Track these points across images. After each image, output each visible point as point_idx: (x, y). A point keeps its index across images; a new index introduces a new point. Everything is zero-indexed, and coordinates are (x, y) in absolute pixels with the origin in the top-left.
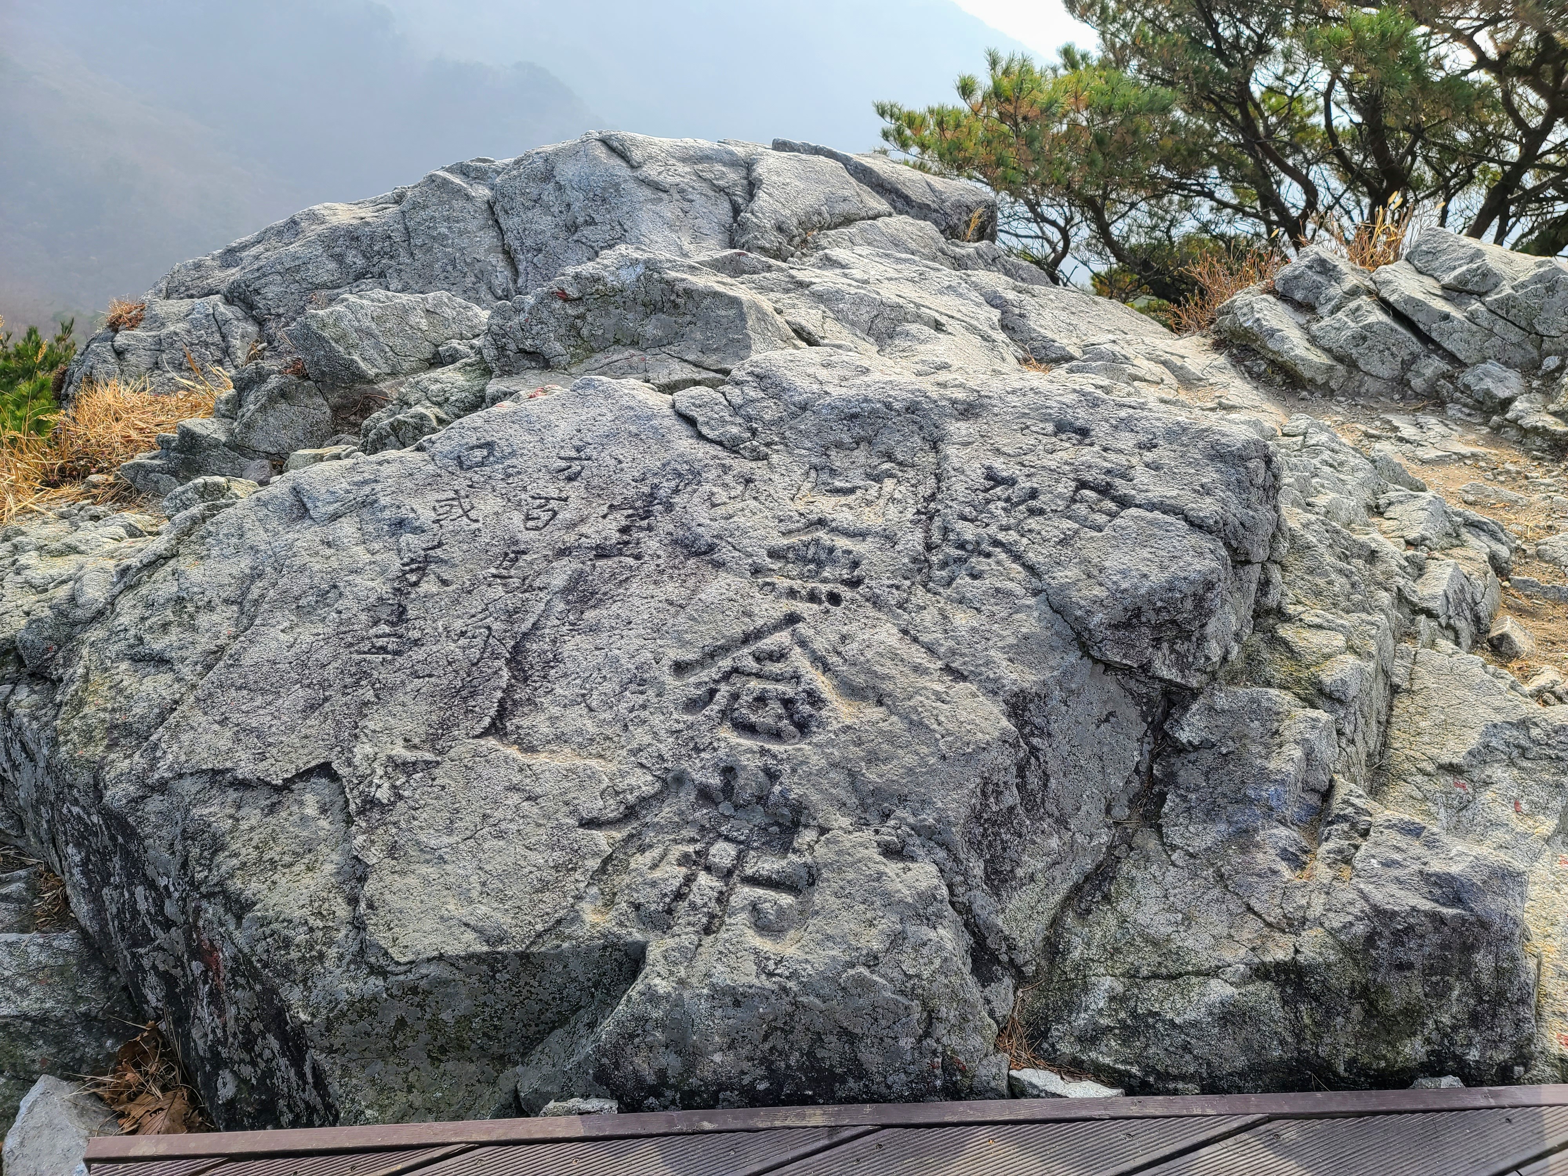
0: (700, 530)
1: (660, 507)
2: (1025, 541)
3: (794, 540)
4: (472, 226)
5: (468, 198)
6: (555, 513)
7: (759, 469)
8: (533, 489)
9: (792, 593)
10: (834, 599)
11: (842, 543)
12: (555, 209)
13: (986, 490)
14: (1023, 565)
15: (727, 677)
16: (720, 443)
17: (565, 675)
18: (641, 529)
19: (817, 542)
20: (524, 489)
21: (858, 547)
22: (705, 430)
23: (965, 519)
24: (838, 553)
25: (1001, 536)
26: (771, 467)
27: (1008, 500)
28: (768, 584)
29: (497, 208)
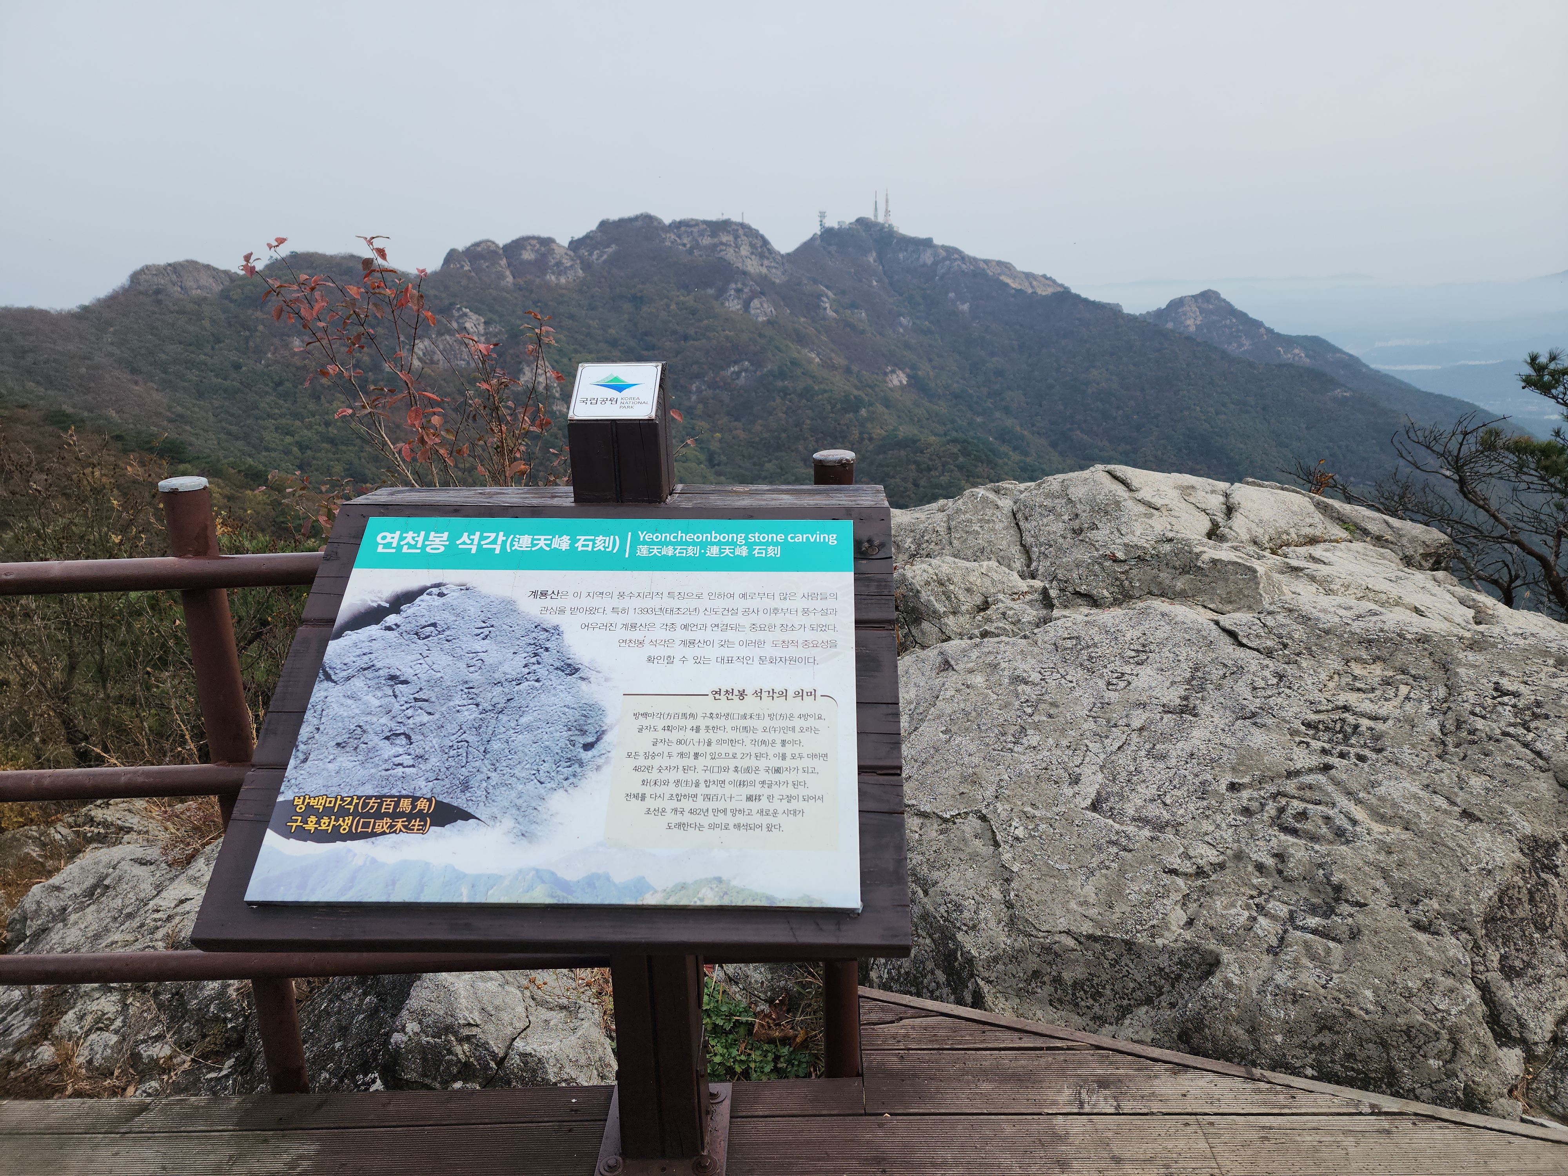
0: (1245, 702)
1: (1212, 686)
2: (1532, 735)
3: (1321, 717)
4: (999, 526)
5: (997, 507)
6: (1129, 683)
7: (1290, 670)
8: (1111, 667)
9: (1324, 751)
10: (1362, 758)
11: (1365, 723)
12: (1066, 517)
13: (1494, 698)
14: (1531, 750)
15: (1274, 796)
16: (1258, 650)
17: (1144, 781)
18: (1198, 698)
19: (1343, 720)
20: (1105, 667)
21: (1380, 726)
22: (1245, 641)
23: (1475, 715)
24: (1363, 728)
25: (1511, 730)
26: (1300, 667)
27: (1514, 706)
28: (1303, 742)
29: (1020, 516)
